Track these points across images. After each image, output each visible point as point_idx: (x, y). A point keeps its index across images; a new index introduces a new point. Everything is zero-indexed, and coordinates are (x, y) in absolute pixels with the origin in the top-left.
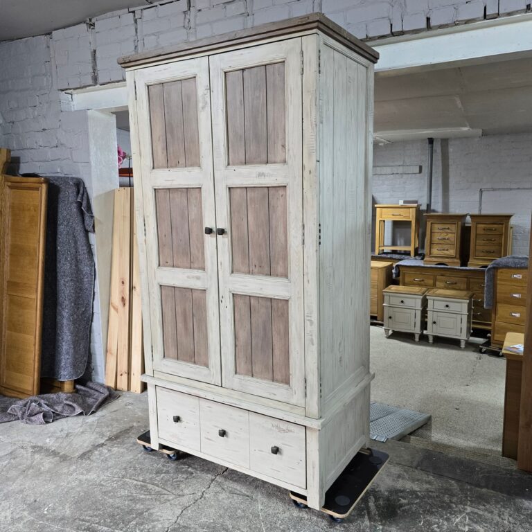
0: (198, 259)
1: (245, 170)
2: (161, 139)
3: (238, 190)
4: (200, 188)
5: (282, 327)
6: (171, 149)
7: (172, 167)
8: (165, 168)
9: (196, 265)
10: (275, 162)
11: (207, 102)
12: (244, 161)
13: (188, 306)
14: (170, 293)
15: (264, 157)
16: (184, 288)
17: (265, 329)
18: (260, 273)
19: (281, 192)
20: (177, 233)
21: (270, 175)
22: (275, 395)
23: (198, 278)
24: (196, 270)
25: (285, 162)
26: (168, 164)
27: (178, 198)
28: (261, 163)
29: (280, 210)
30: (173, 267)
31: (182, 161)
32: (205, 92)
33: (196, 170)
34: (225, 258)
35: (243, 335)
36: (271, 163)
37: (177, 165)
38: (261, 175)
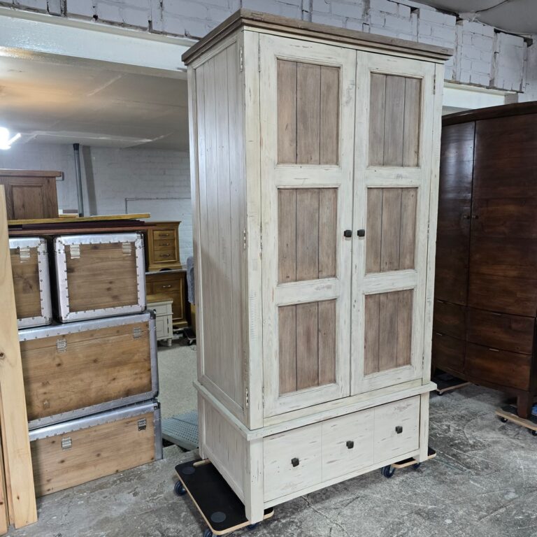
0: (327, 266)
1: (385, 171)
2: (289, 127)
3: (375, 191)
4: (337, 188)
5: (405, 315)
6: (302, 143)
7: (301, 163)
8: (293, 163)
9: (324, 274)
10: (409, 166)
11: (351, 98)
12: (382, 162)
13: (314, 321)
14: (291, 313)
15: (400, 160)
16: (309, 303)
17: (391, 322)
18: (391, 269)
19: (412, 193)
20: (303, 241)
21: (406, 178)
22: (399, 378)
23: (329, 287)
24: (327, 279)
25: (418, 165)
26: (297, 159)
27: (308, 199)
28: (397, 165)
29: (410, 208)
30: (296, 281)
31: (316, 156)
32: (351, 86)
33: (334, 168)
34: (360, 260)
35: (372, 334)
36: (406, 166)
37: (308, 162)
38: (399, 177)
